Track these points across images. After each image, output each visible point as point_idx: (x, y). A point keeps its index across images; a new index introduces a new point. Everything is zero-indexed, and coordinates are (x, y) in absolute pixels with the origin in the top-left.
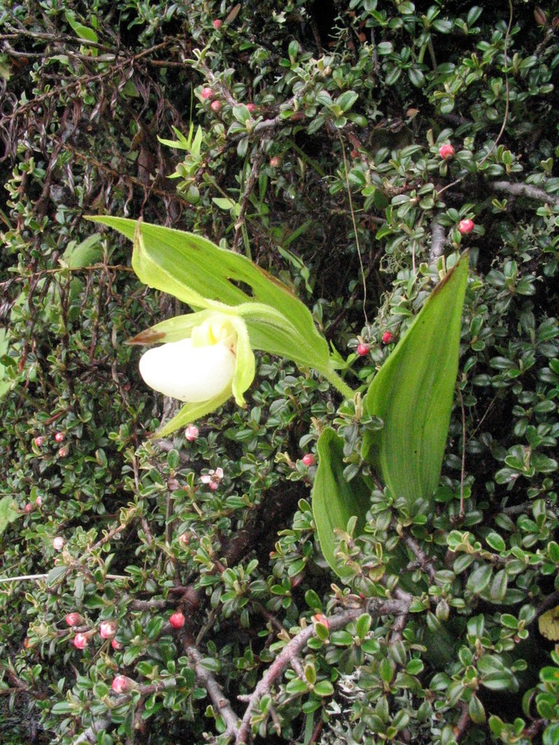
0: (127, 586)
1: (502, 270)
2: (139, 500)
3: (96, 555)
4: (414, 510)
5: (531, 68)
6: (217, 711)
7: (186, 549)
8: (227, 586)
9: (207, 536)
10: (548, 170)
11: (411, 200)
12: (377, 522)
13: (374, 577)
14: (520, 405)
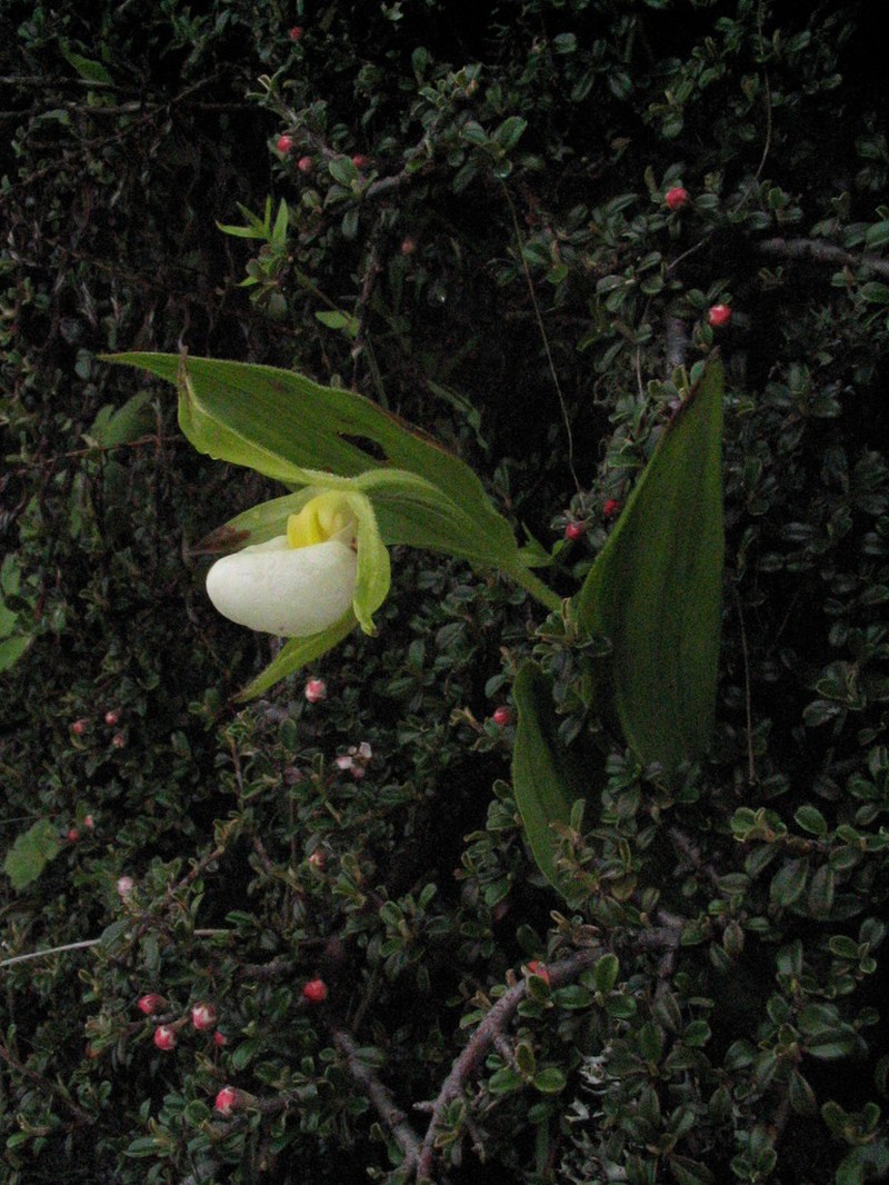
0: (232, 943)
1: (785, 382)
2: (245, 807)
3: (181, 898)
4: (677, 781)
5: (804, 50)
6: (388, 1129)
7: (321, 877)
8: (389, 930)
9: (352, 853)
10: (844, 211)
11: (627, 282)
12: (619, 806)
13: (619, 894)
14: (833, 596)
